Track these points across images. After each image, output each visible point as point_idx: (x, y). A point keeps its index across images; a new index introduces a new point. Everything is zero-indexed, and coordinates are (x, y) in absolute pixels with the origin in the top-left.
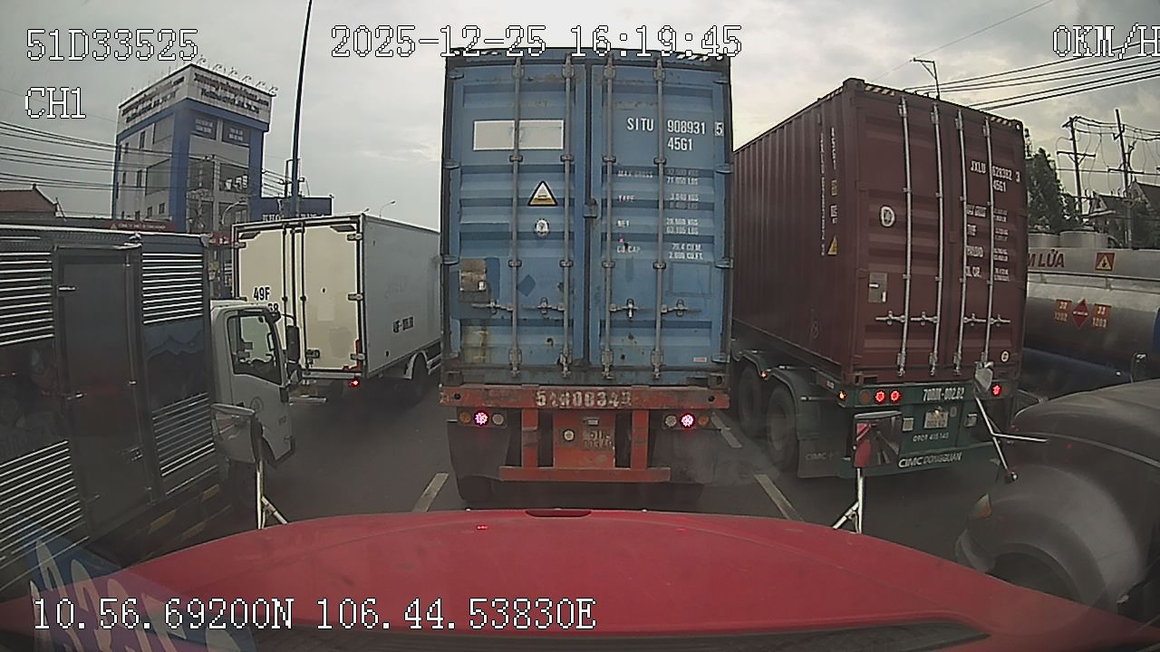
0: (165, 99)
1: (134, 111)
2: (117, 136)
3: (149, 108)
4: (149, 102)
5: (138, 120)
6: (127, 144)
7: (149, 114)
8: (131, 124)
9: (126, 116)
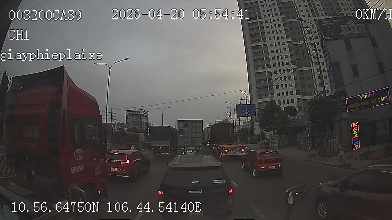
0: (137, 113)
1: (130, 112)
2: (126, 115)
3: (134, 113)
4: (134, 112)
5: (131, 114)
6: (129, 117)
7: (134, 114)
8: (130, 114)
9: (128, 113)
